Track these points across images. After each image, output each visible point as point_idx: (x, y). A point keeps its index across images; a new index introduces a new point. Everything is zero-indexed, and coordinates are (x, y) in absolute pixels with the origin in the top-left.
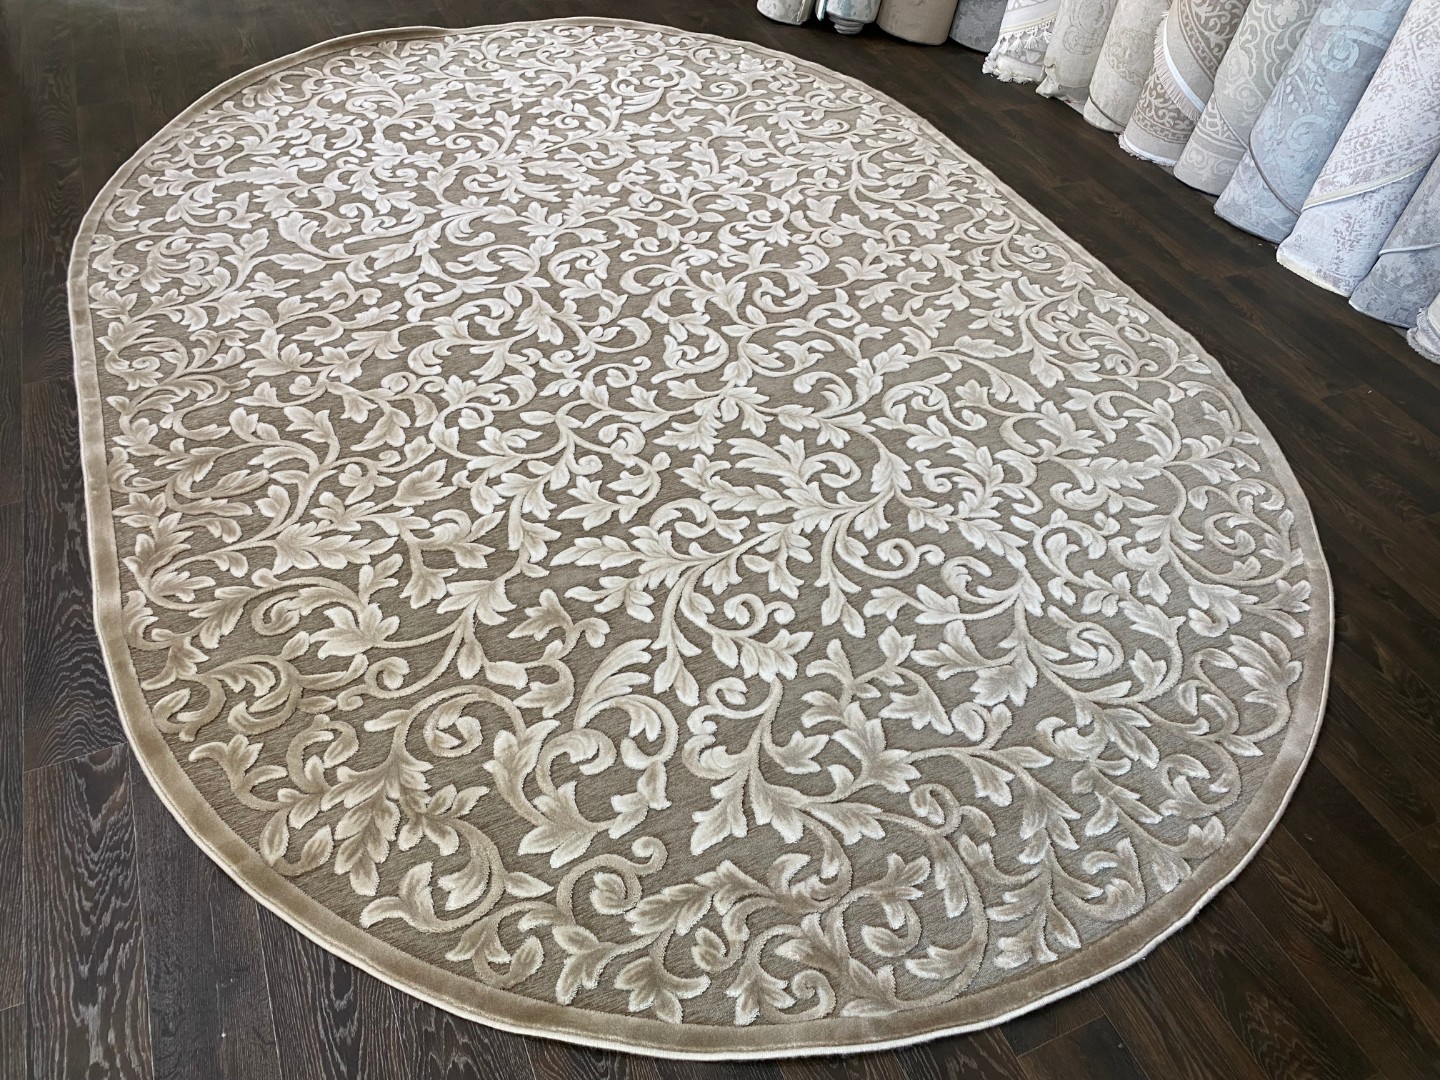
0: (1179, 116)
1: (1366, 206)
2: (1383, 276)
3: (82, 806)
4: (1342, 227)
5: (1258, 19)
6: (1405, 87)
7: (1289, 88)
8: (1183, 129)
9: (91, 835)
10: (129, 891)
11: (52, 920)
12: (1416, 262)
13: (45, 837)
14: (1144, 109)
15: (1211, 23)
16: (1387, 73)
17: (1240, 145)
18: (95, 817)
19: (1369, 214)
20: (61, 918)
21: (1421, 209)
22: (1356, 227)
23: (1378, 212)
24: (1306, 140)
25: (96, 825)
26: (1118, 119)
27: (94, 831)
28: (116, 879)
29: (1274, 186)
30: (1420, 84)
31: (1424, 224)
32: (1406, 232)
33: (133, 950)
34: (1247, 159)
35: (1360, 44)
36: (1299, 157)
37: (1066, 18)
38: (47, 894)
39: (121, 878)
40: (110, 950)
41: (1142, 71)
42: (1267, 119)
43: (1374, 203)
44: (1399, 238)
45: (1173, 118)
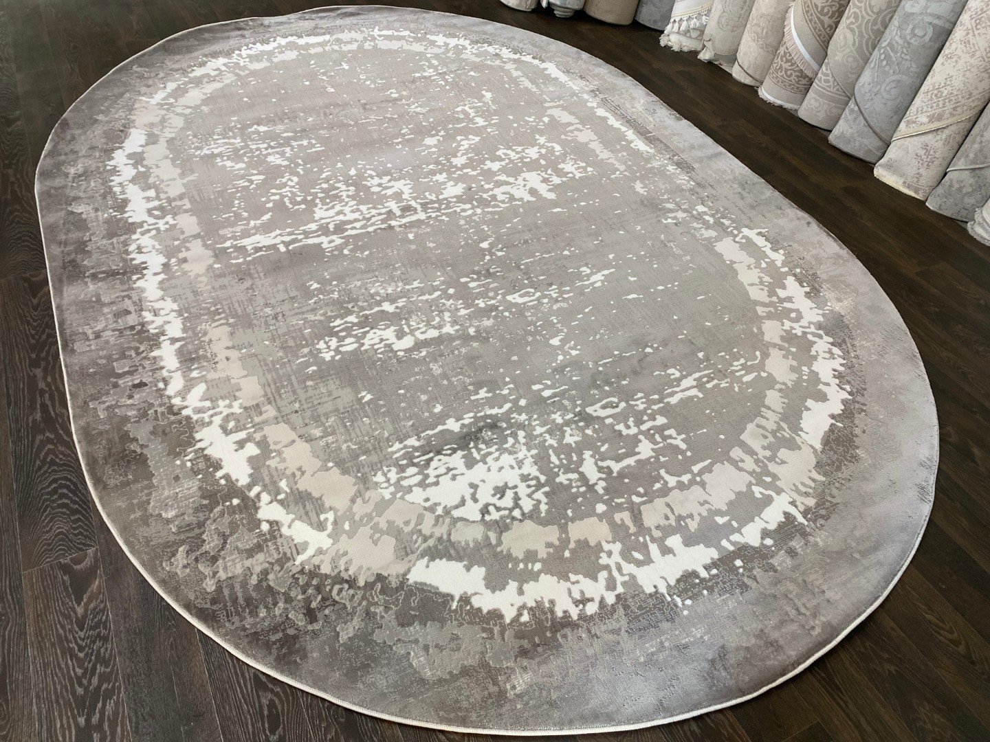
0: (802, 74)
1: (939, 137)
2: (951, 186)
3: (69, 596)
4: (922, 152)
5: (859, 8)
6: (968, 56)
7: (883, 57)
8: (806, 83)
9: (77, 618)
10: (110, 660)
11: (54, 684)
12: (974, 177)
13: (43, 621)
14: (777, 71)
15: (826, 10)
16: (954, 46)
17: (847, 94)
18: (79, 604)
19: (941, 143)
20: (60, 683)
21: (978, 139)
22: (932, 153)
23: (947, 142)
24: (894, 92)
25: (80, 610)
26: (757, 77)
27: (79, 616)
28: (98, 651)
29: (872, 124)
30: (978, 54)
31: (981, 150)
32: (967, 156)
33: (117, 703)
34: (852, 105)
35: (934, 26)
36: (890, 104)
37: (720, 7)
38: (49, 664)
39: (102, 650)
40: (100, 705)
41: (775, 44)
42: (866, 77)
43: (944, 136)
44: (963, 159)
45: (798, 77)
